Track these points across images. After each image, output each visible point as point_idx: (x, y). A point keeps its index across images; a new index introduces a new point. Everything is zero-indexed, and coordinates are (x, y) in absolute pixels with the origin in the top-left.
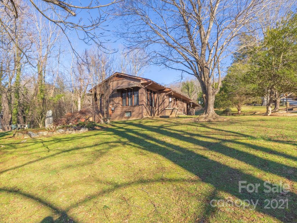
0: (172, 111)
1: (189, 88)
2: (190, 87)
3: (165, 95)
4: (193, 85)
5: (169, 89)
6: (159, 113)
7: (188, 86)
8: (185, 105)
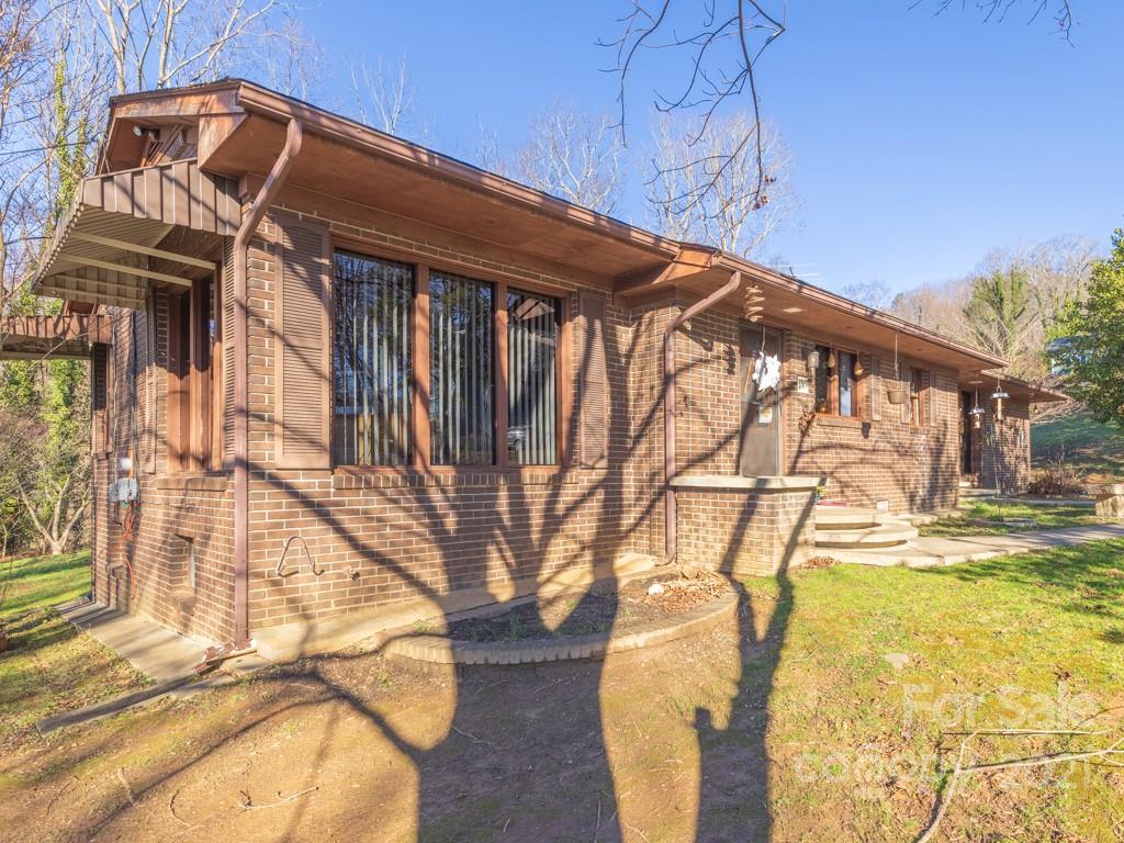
0: (748, 513)
1: (1002, 300)
2: (1006, 294)
3: (678, 326)
4: (1020, 284)
5: (702, 259)
6: (628, 520)
7: (996, 290)
8: (944, 405)
